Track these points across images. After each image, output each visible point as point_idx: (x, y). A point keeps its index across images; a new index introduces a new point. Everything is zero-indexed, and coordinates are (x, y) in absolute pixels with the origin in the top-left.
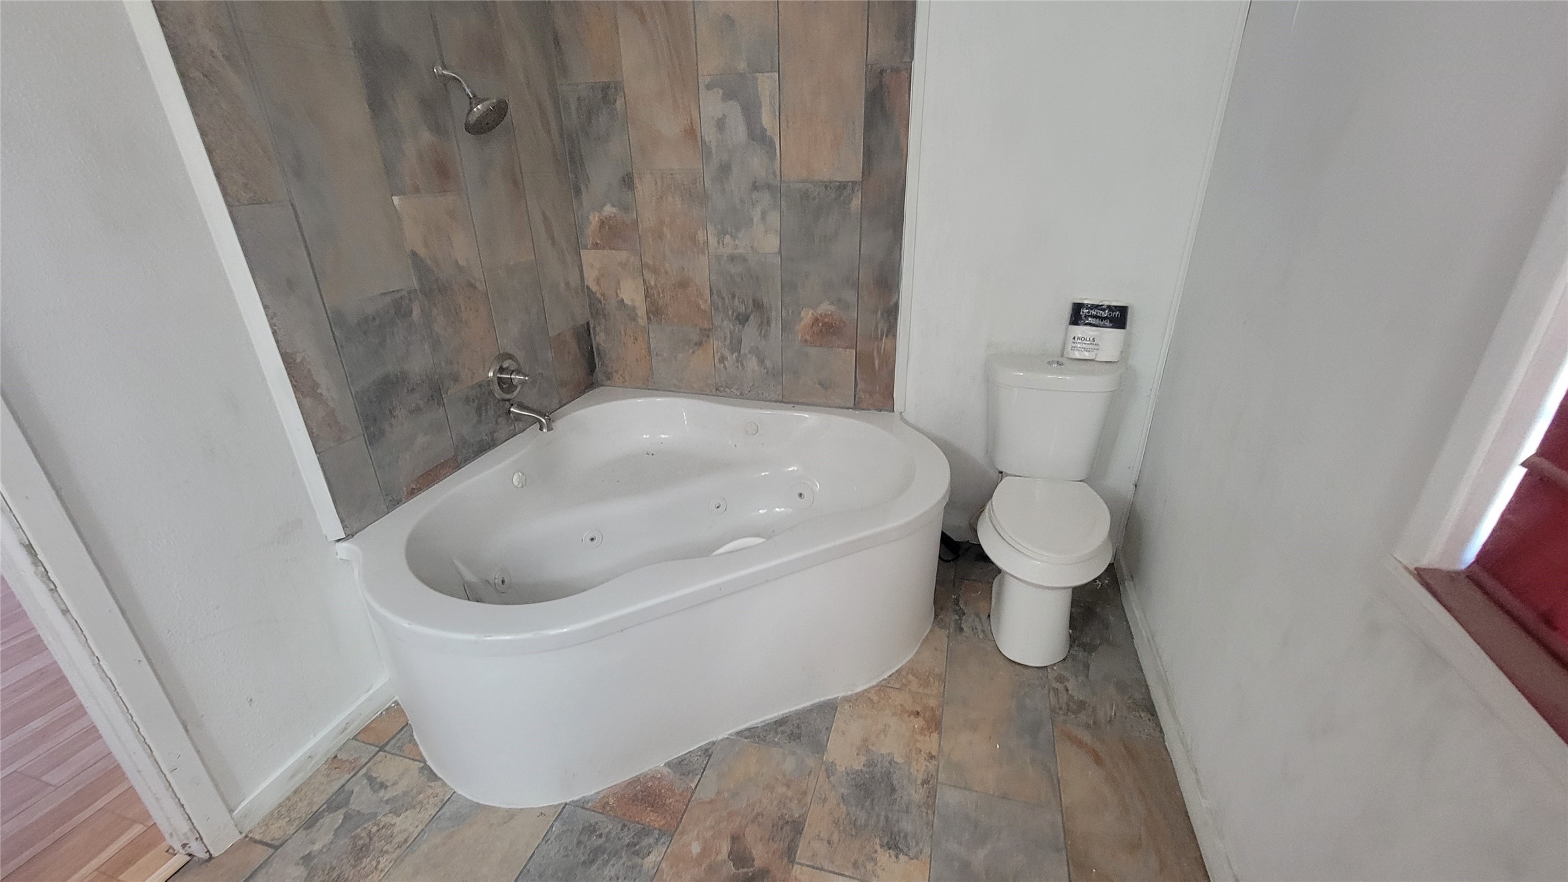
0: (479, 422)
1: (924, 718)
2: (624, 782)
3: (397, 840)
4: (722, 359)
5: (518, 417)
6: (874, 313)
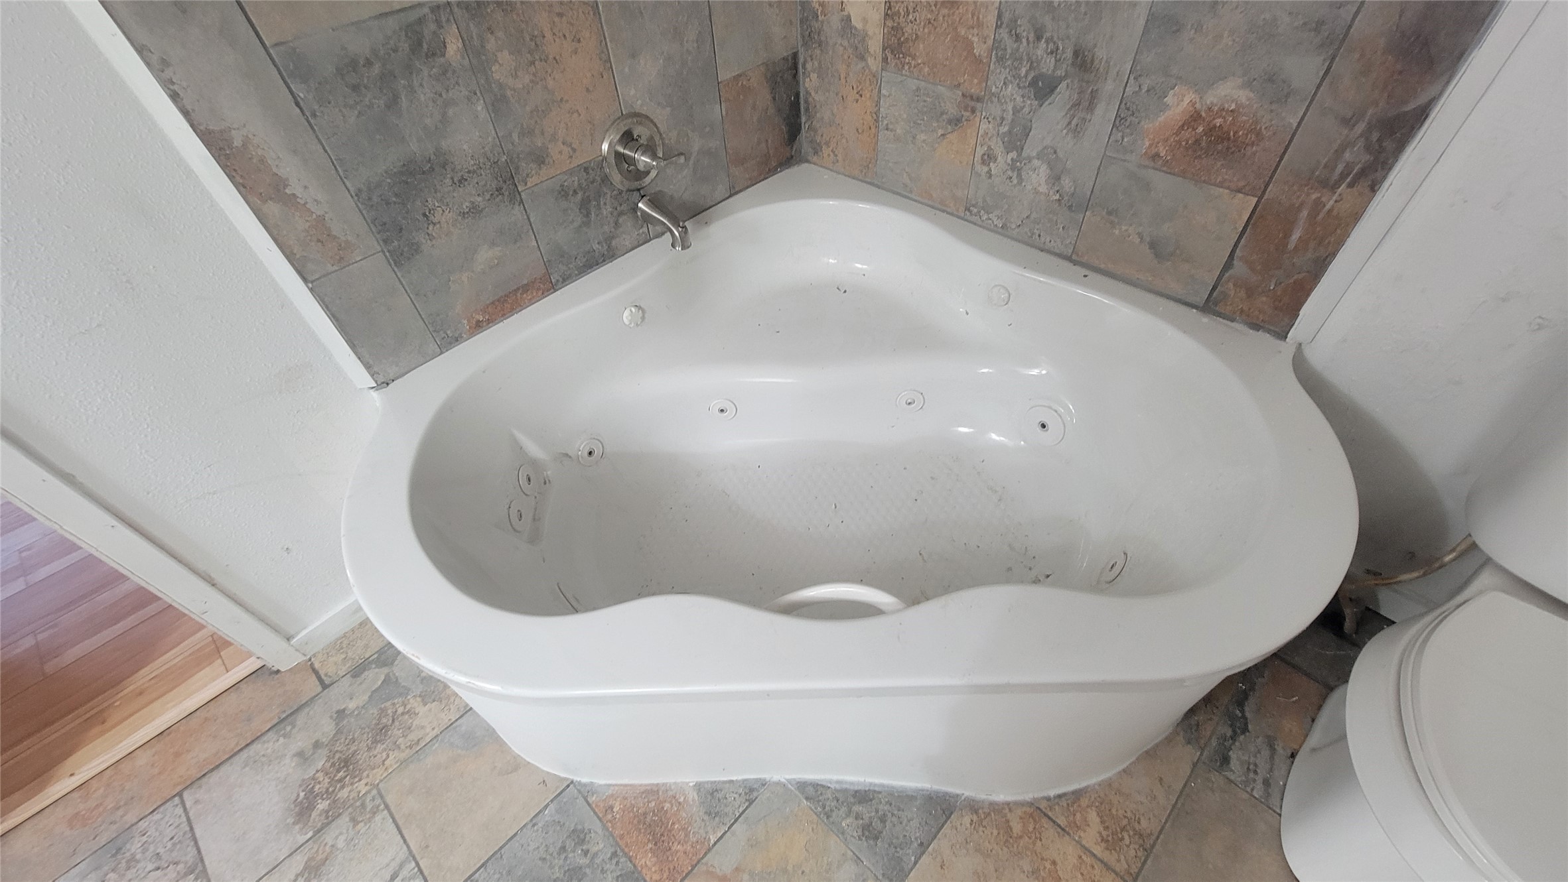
0: (587, 224)
2: (641, 786)
3: (413, 736)
4: (989, 158)
5: (647, 218)
6: (1348, 122)
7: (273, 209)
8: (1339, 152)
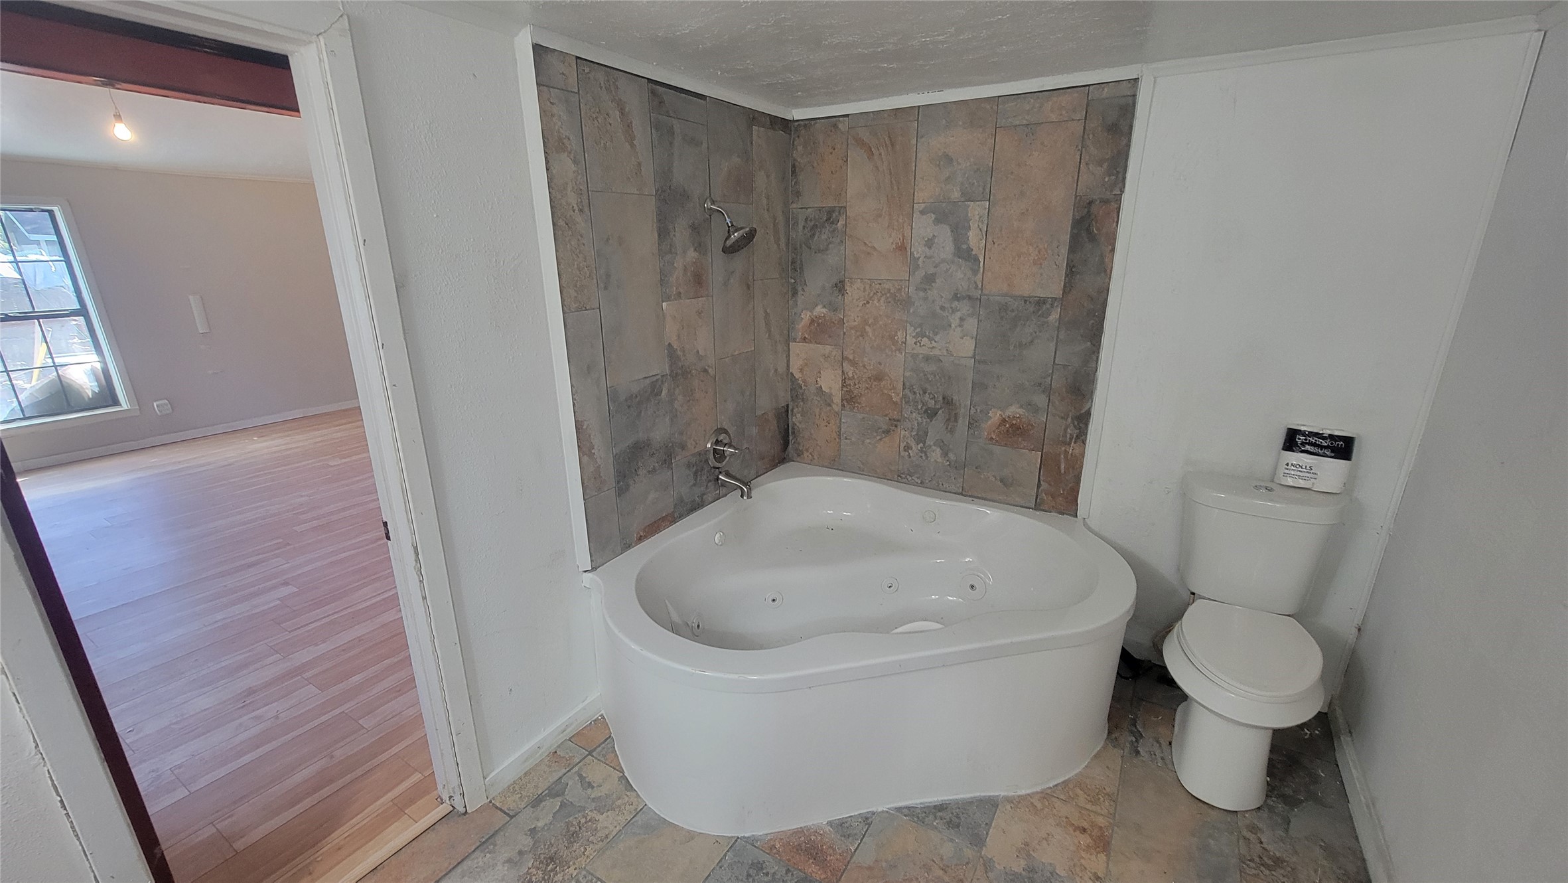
0: (695, 485)
1: (1090, 835)
2: (790, 830)
3: (600, 834)
4: (908, 448)
5: (724, 484)
6: (1064, 418)
7: (585, 459)
8: (1065, 430)
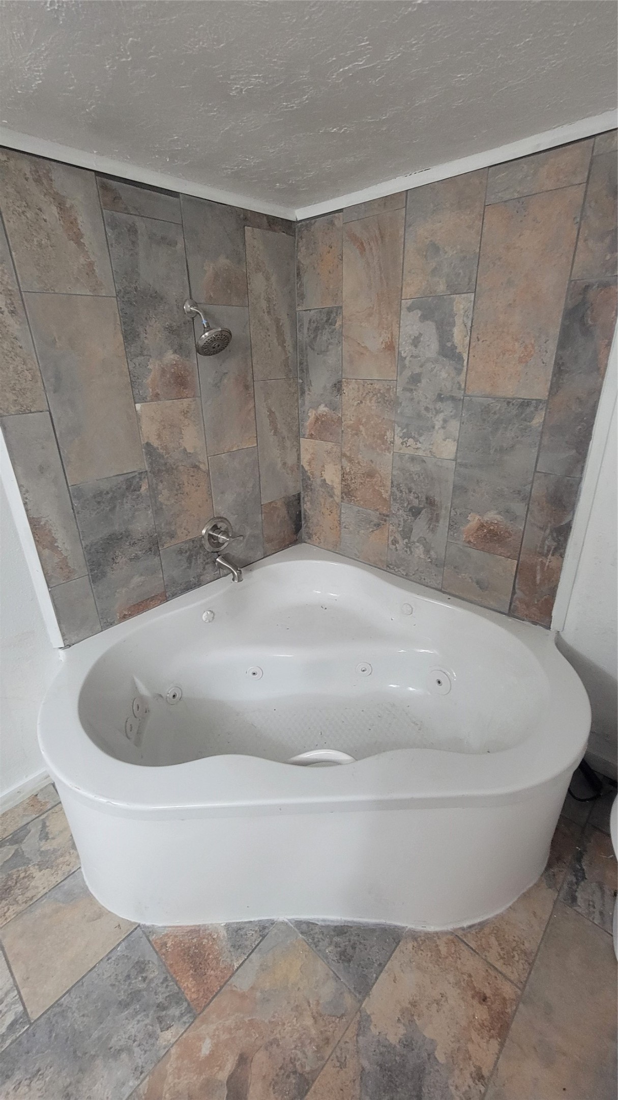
1: (490, 1008)
2: (188, 926)
3: (29, 894)
4: (395, 542)
5: (220, 566)
8: (543, 541)
